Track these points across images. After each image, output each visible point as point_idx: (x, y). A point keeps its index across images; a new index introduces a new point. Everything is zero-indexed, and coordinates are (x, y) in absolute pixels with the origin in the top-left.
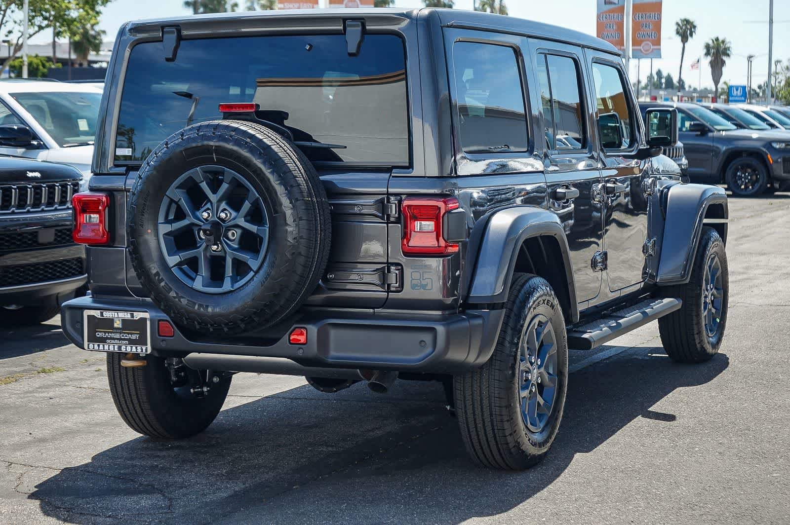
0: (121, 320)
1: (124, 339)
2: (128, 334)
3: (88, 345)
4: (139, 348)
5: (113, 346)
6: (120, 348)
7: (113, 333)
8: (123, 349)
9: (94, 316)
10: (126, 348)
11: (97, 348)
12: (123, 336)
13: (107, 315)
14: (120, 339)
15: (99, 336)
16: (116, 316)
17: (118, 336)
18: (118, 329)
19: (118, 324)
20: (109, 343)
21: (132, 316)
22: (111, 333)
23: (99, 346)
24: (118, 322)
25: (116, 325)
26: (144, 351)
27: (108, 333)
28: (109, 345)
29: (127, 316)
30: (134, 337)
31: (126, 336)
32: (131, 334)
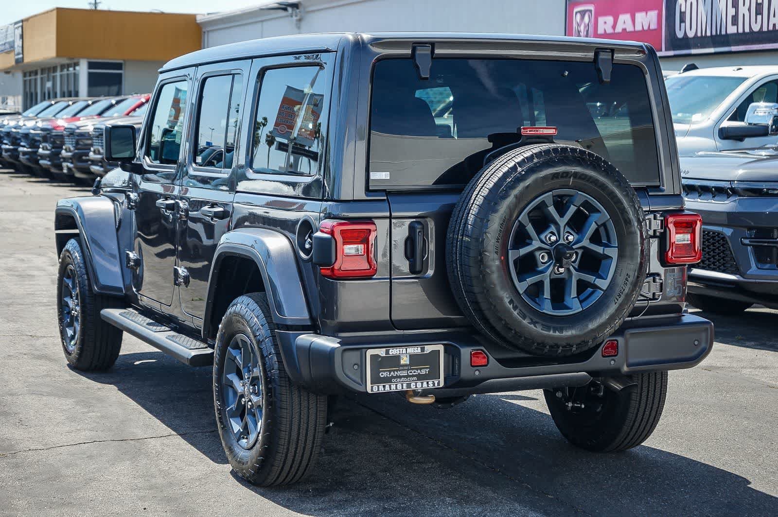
0: (408, 356)
1: (413, 376)
2: (417, 369)
3: (372, 387)
4: (430, 383)
5: (401, 385)
6: (409, 386)
7: (400, 370)
8: (413, 386)
9: (377, 355)
10: (416, 385)
11: (383, 390)
12: (410, 372)
13: (393, 352)
14: (407, 377)
15: (382, 376)
16: (404, 351)
17: (404, 373)
18: (406, 365)
19: (405, 360)
20: (395, 382)
21: (423, 349)
22: (397, 371)
23: (384, 386)
24: (405, 358)
25: (402, 362)
26: (436, 385)
27: (394, 371)
28: (396, 385)
29: (416, 350)
30: (423, 372)
31: (415, 372)
32: (421, 369)
